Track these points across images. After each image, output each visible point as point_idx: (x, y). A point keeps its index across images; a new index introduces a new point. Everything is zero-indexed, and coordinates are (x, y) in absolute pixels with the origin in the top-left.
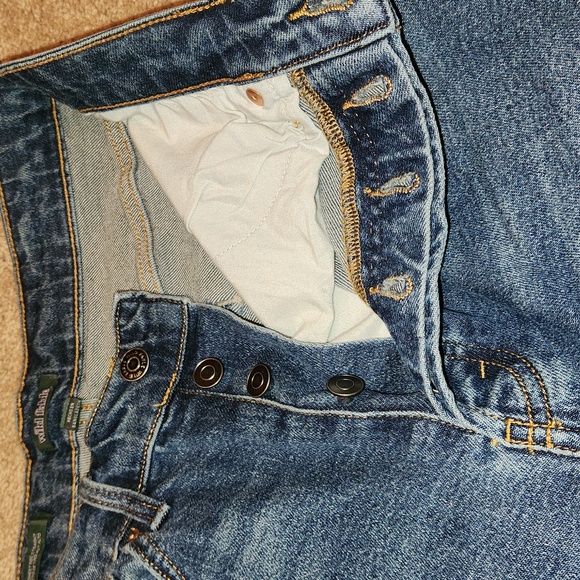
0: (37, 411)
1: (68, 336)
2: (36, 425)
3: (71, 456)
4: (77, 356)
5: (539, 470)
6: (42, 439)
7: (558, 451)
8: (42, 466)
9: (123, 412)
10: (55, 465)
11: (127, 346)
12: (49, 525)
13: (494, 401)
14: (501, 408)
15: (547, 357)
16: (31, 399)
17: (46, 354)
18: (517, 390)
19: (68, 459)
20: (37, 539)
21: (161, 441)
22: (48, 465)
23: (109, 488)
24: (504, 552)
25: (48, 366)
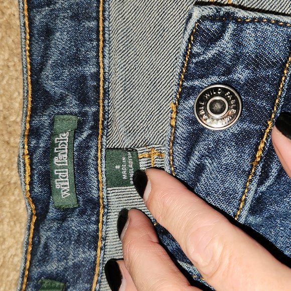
0: (56, 160)
1: (90, 69)
2: (57, 177)
3: (98, 215)
4: (101, 96)
11: (196, 83)
16: (42, 145)
17: (59, 91)
19: (93, 219)
22: (65, 224)
25: (64, 105)
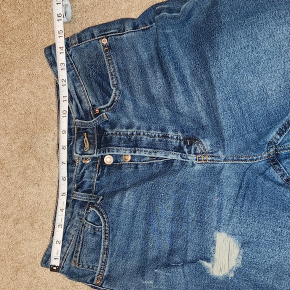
5: (205, 167)
7: (210, 162)
9: (84, 173)
13: (193, 152)
14: (195, 154)
15: (204, 138)
18: (198, 148)
21: (98, 180)
23: (83, 194)
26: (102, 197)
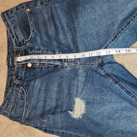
5: (72, 68)
6: (11, 65)
7: (73, 66)
8: (10, 69)
10: (12, 68)
12: (11, 77)
14: (67, 62)
17: (10, 52)
18: (69, 60)
20: (10, 79)
23: (18, 80)
24: (68, 78)
26: (26, 82)
